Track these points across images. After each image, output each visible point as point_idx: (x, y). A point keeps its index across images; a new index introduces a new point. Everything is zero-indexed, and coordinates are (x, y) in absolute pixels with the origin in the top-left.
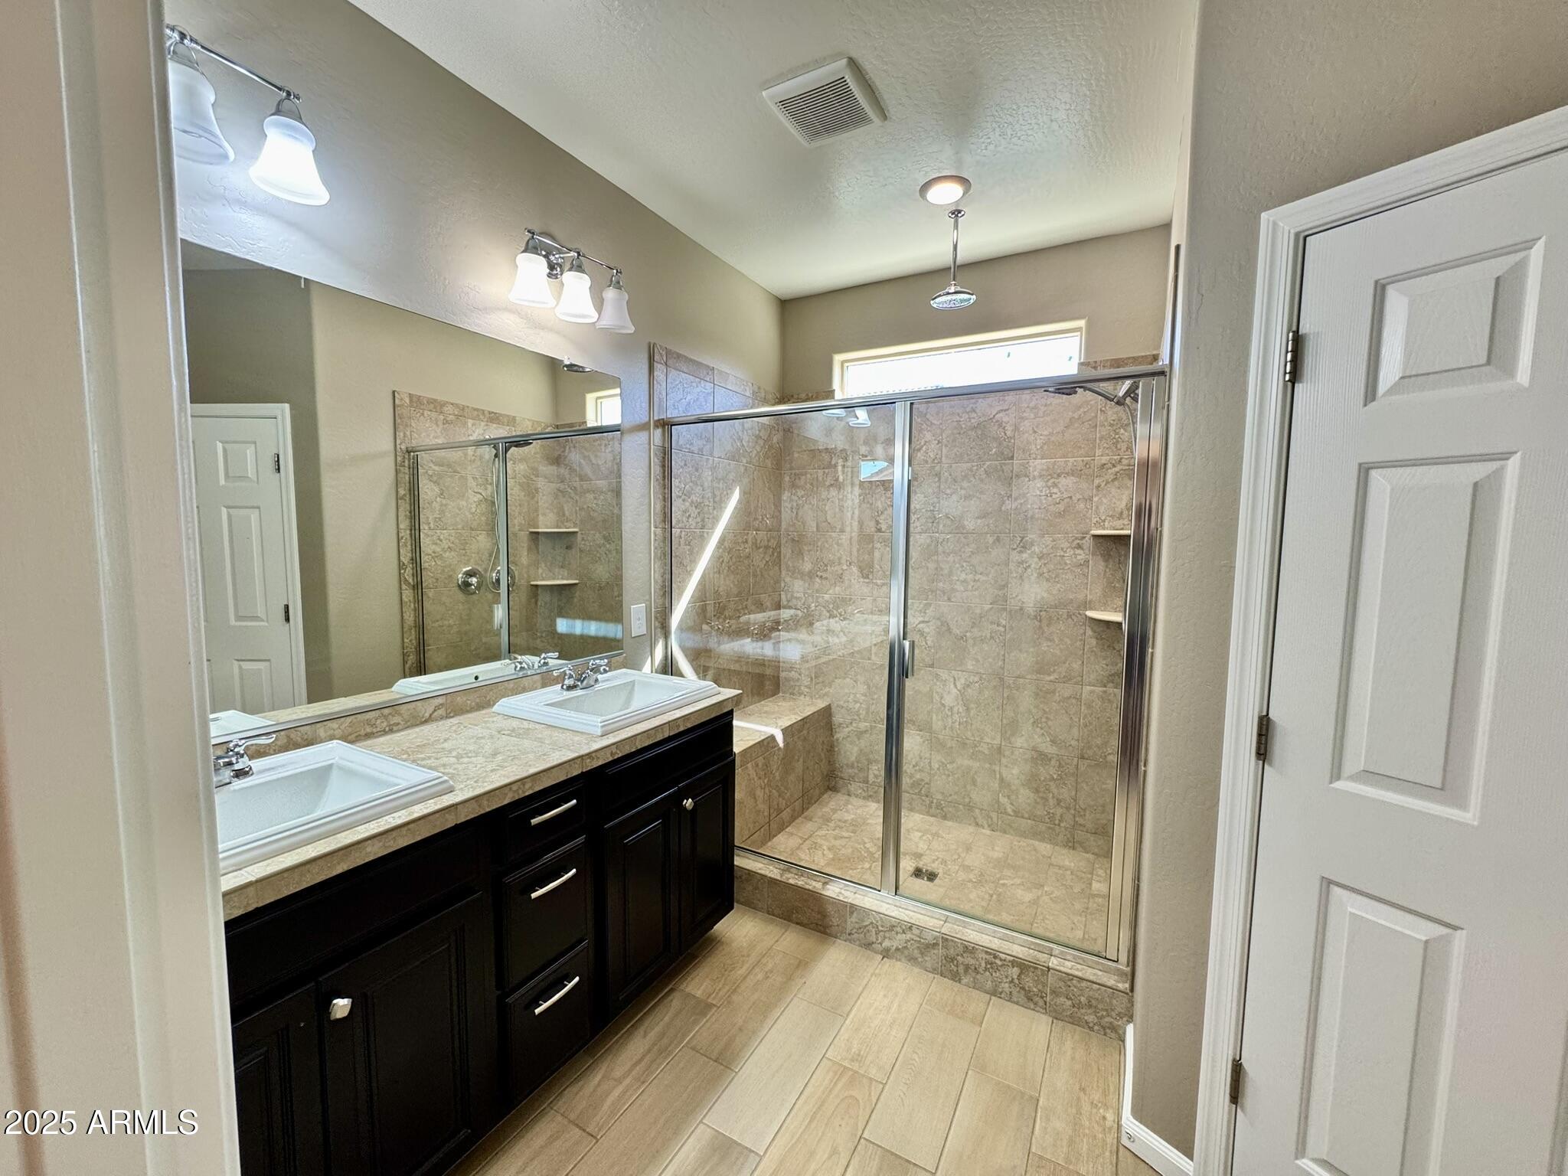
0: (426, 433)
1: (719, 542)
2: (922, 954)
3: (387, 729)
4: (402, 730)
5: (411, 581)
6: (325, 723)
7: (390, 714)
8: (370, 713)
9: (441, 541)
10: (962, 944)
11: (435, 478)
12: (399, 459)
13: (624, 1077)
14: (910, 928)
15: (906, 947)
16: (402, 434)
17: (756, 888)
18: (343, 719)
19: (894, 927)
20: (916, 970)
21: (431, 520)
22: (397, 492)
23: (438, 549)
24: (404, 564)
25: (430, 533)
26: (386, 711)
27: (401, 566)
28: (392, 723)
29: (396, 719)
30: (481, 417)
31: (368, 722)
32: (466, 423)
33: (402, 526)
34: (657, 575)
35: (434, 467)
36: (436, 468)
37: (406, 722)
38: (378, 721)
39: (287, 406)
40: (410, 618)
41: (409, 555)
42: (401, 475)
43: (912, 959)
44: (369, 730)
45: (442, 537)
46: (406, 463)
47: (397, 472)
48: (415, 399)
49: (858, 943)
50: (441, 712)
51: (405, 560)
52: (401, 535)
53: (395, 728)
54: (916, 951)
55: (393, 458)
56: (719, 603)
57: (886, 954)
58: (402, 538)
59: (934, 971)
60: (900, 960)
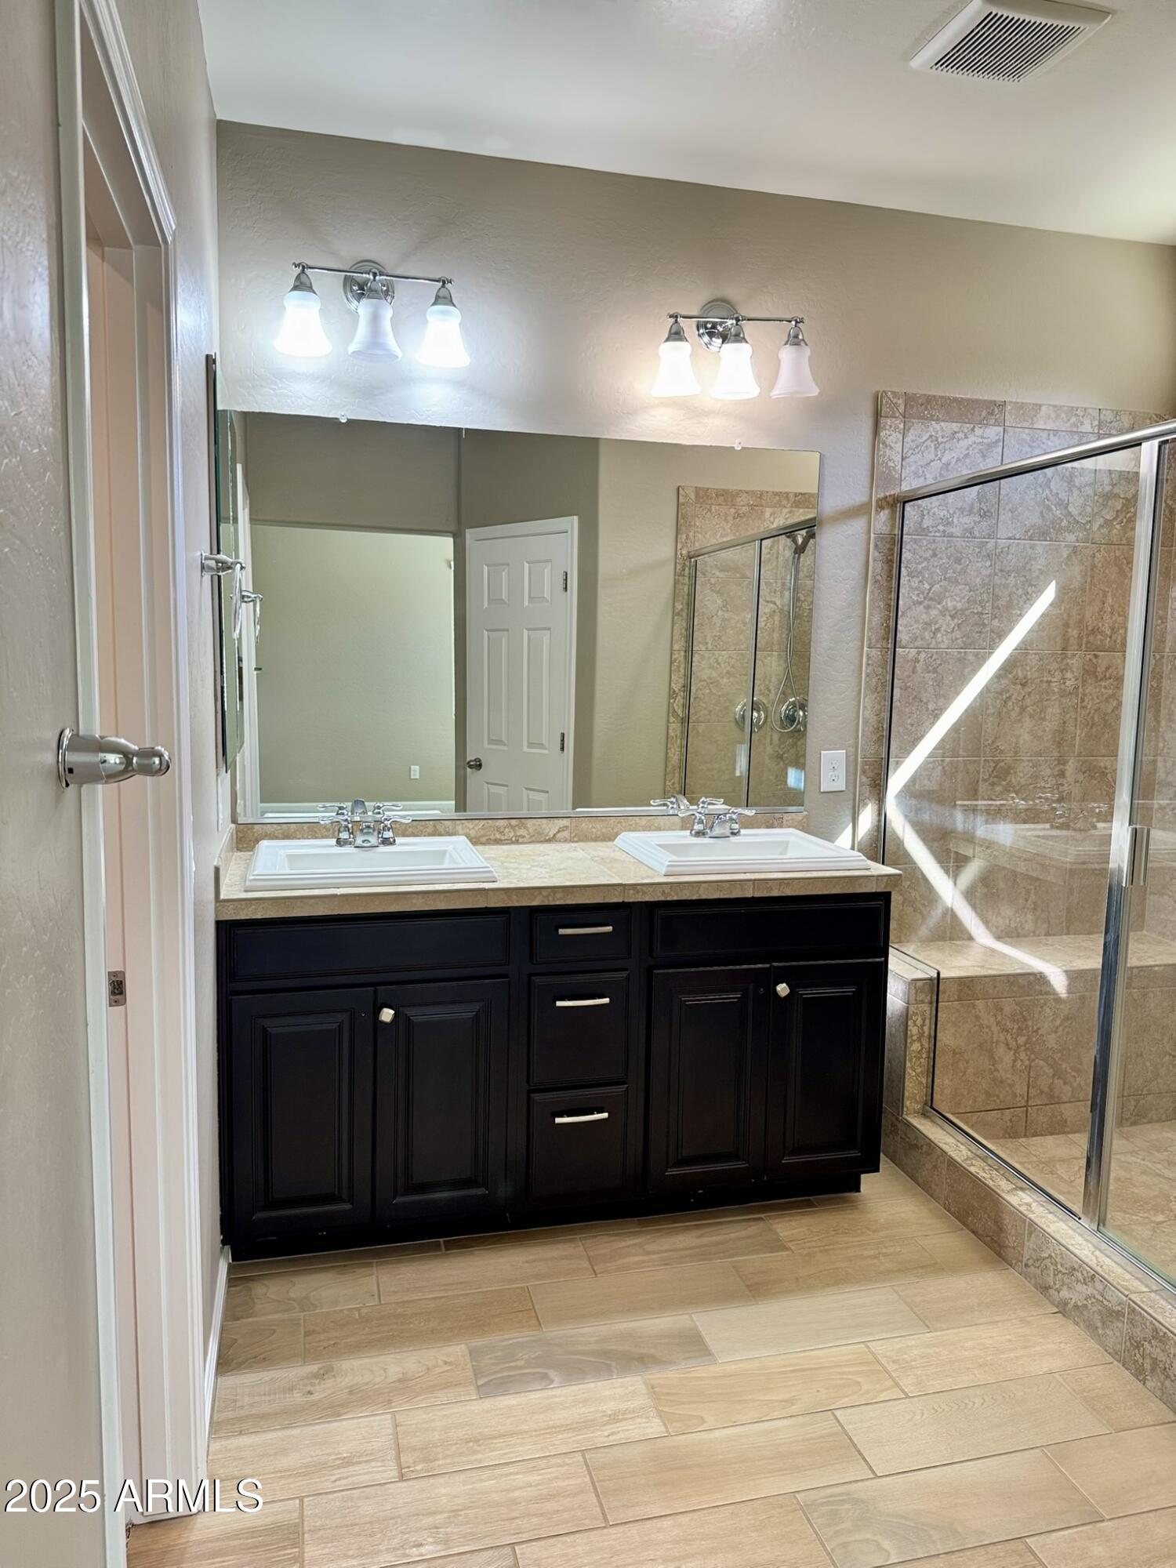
0: (712, 531)
1: (1001, 669)
2: (1104, 1323)
3: (514, 839)
4: (526, 843)
5: (680, 712)
6: (463, 821)
7: (517, 825)
8: (500, 821)
9: (719, 664)
10: (1151, 1323)
11: (718, 587)
12: (679, 567)
13: (654, 1253)
14: (1093, 1277)
15: (1085, 1306)
16: (684, 536)
17: (935, 1167)
18: (477, 821)
19: (1078, 1272)
20: (1092, 1343)
21: (709, 640)
22: (674, 606)
23: (714, 675)
24: (674, 691)
25: (707, 655)
26: (514, 822)
27: (672, 694)
28: (518, 834)
29: (522, 832)
30: (784, 502)
31: (498, 829)
32: (763, 513)
33: (676, 647)
34: (867, 713)
35: (718, 573)
36: (721, 575)
37: (531, 837)
38: (507, 830)
39: (576, 518)
40: (675, 756)
41: (682, 681)
42: (679, 586)
43: (1091, 1327)
44: (498, 836)
45: (720, 660)
46: (687, 572)
47: (676, 583)
48: (702, 493)
49: (1033, 1281)
50: (566, 834)
51: (676, 687)
52: (673, 657)
53: (521, 840)
54: (1097, 1316)
55: (673, 567)
56: (997, 763)
57: (1064, 1309)
58: (676, 660)
59: (1115, 1354)
60: (1077, 1324)
